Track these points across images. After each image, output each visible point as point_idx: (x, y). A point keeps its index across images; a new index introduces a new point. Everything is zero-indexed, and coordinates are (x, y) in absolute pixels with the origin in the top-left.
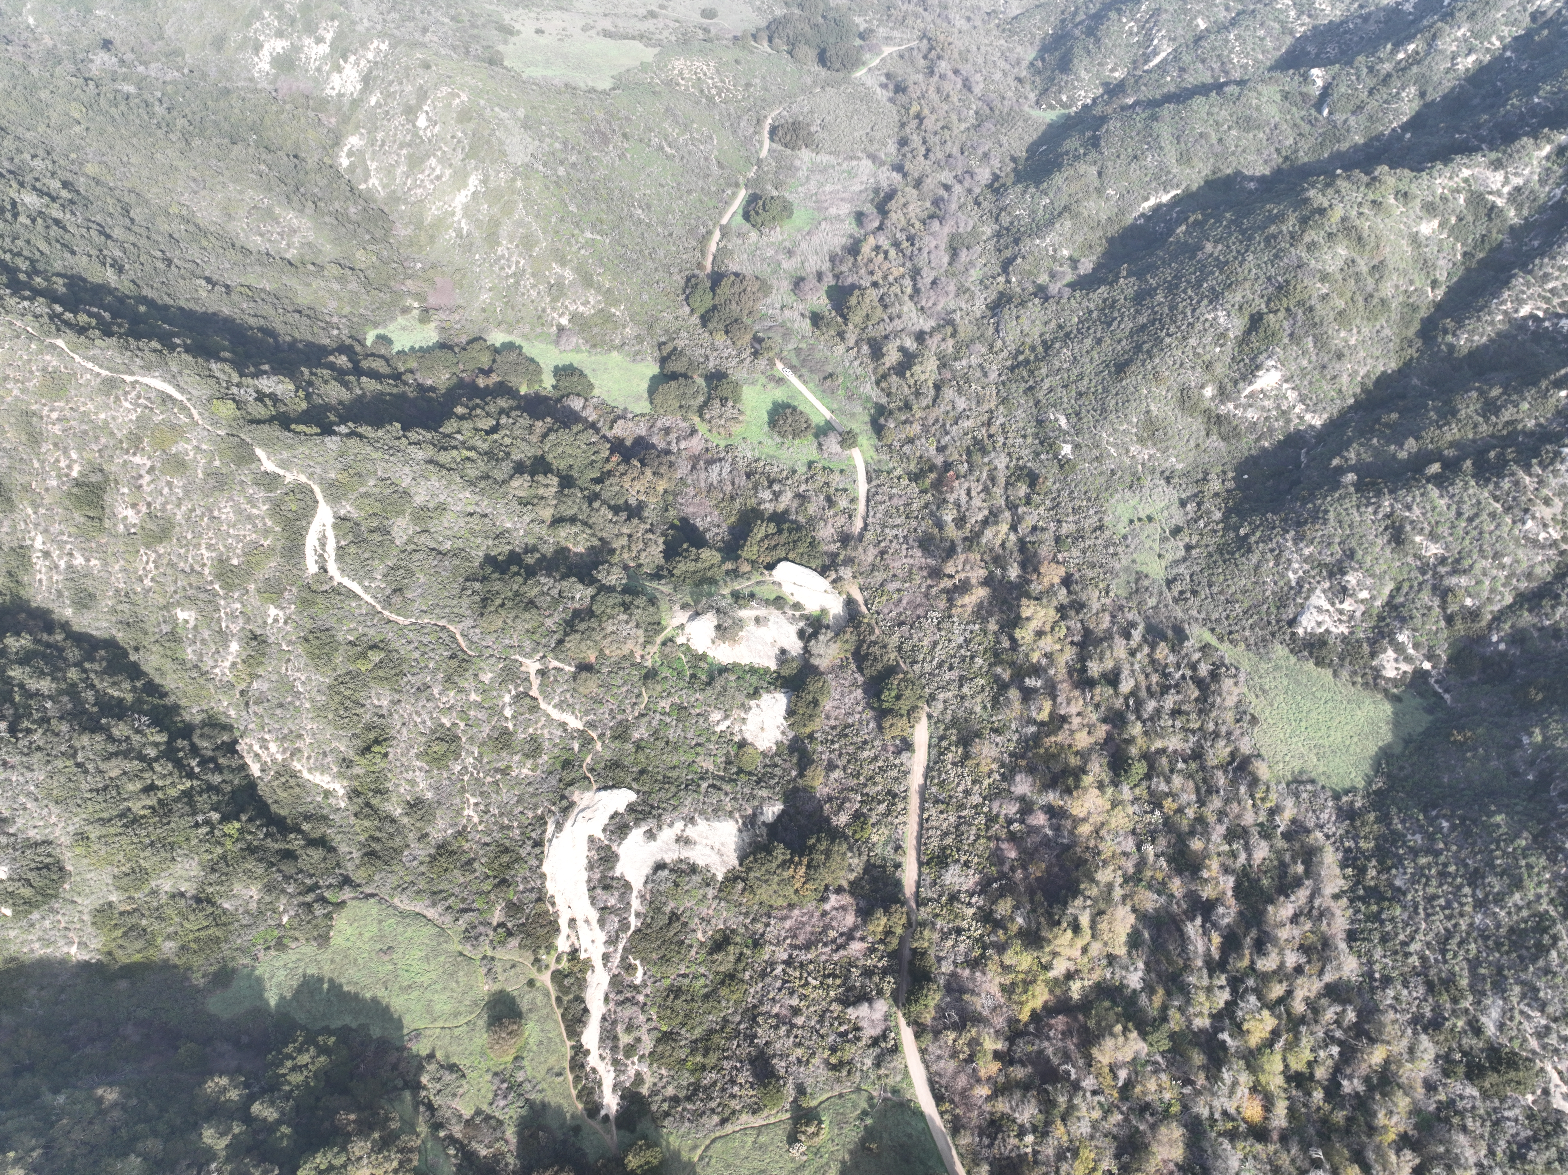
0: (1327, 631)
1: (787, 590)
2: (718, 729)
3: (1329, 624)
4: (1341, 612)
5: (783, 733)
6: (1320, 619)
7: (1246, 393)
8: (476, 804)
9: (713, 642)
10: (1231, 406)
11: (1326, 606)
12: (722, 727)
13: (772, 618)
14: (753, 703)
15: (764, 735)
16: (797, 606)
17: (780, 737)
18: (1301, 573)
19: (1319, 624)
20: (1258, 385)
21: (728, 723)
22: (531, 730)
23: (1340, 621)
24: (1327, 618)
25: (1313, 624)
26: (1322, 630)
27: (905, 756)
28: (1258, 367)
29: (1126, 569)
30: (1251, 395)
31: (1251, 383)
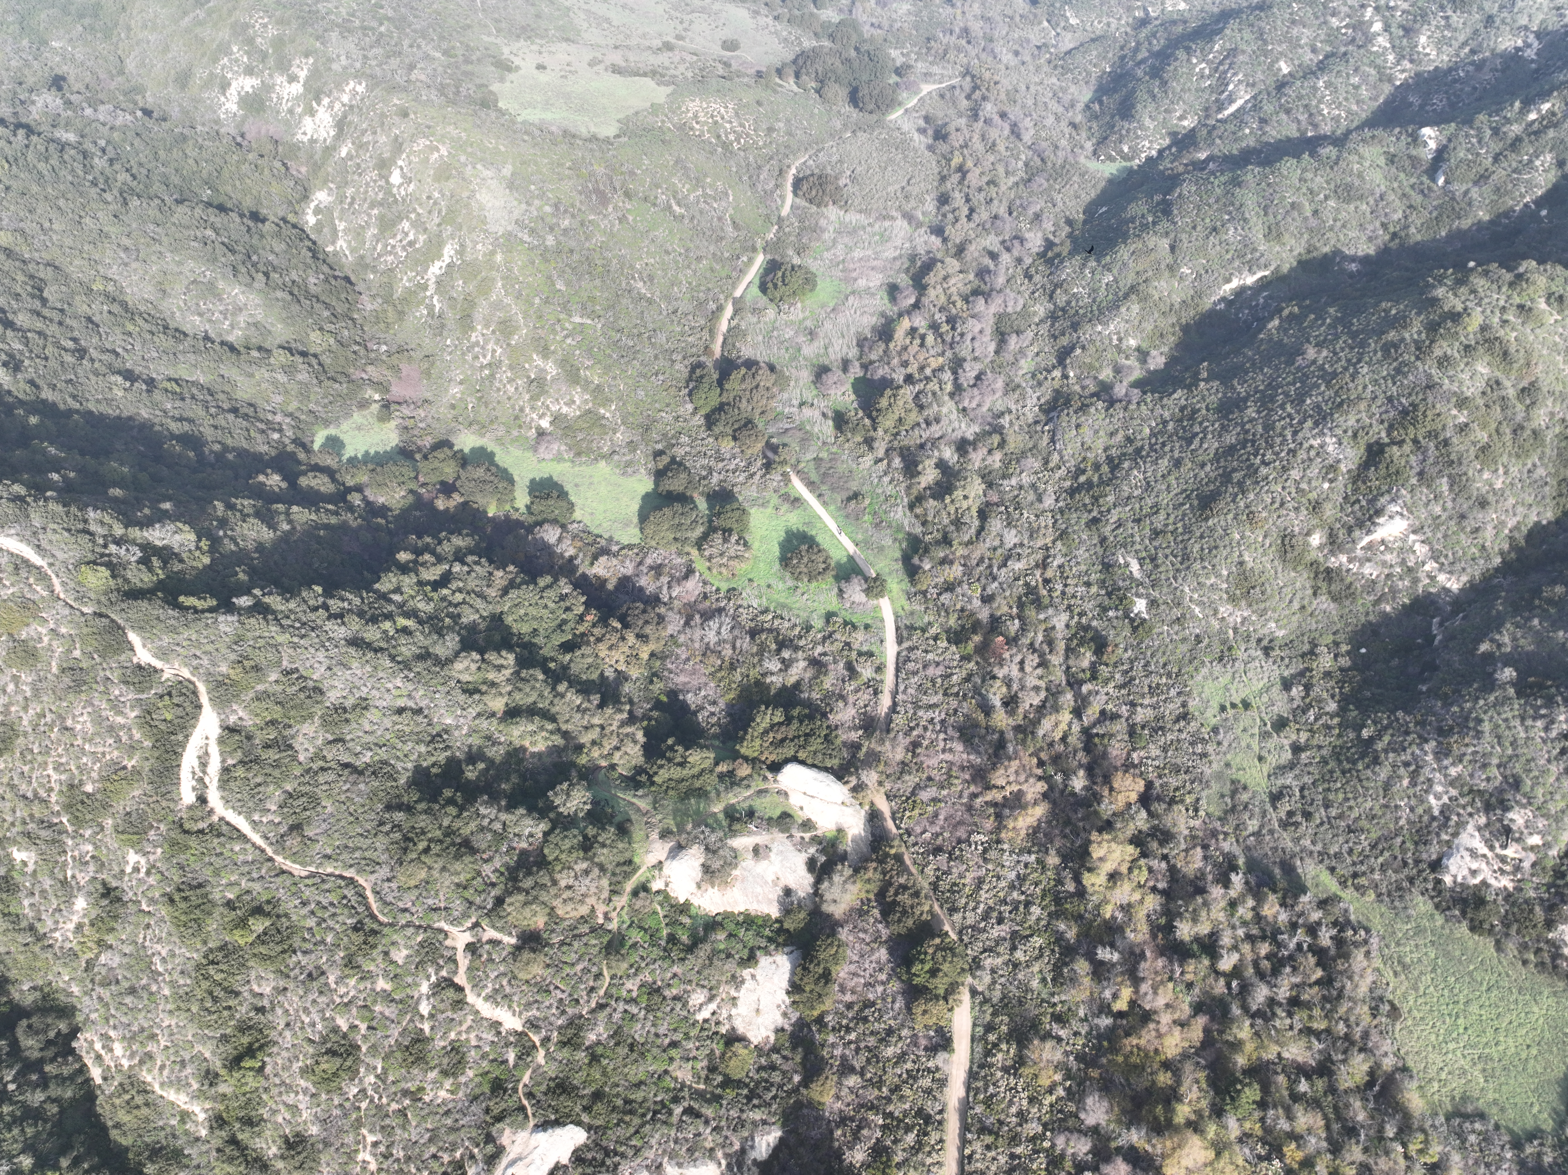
0: (1484, 883)
1: (795, 801)
2: (700, 1017)
3: (1486, 874)
4: (1503, 859)
5: (785, 1015)
6: (1474, 866)
7: (1363, 543)
8: (375, 1144)
9: (699, 886)
10: (1343, 558)
11: (1483, 849)
12: (705, 1014)
13: (775, 847)
14: (746, 973)
15: (760, 1020)
16: (807, 825)
17: (780, 1021)
18: (1445, 799)
19: (1474, 873)
20: (1378, 535)
21: (713, 1006)
22: (452, 1035)
23: (1502, 872)
24: (1484, 866)
25: (1466, 872)
26: (1476, 881)
27: (942, 1056)
28: (1379, 513)
29: (1219, 776)
30: (1370, 547)
31: (1369, 532)
